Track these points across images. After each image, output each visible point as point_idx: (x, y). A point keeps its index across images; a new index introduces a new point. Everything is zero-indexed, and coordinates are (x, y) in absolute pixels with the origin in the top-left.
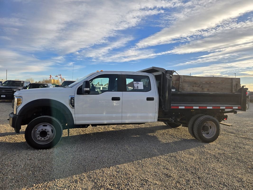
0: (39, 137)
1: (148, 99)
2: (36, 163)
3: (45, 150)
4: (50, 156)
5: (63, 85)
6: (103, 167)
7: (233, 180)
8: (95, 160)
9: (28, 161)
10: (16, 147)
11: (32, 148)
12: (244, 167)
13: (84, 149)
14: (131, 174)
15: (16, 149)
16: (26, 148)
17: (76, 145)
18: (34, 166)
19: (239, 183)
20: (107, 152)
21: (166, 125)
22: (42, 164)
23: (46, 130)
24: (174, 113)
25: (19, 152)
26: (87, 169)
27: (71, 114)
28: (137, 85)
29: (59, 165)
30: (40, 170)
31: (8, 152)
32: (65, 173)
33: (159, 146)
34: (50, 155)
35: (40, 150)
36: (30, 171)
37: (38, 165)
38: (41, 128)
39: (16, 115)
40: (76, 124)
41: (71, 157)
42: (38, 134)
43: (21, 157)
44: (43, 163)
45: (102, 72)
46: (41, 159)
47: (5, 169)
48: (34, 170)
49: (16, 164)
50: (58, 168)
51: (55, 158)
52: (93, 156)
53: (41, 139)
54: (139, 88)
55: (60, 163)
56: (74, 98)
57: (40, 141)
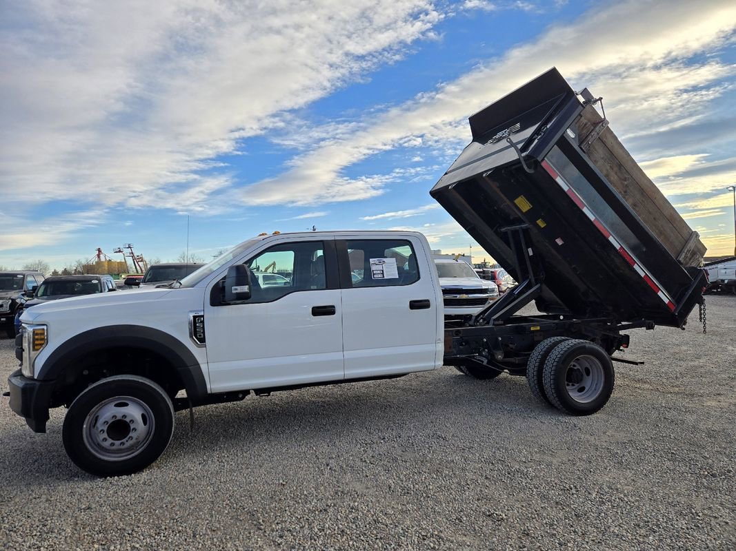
0: (105, 440)
1: (415, 305)
2: (108, 517)
3: (126, 476)
4: (146, 494)
5: (148, 277)
6: (307, 511)
7: (668, 513)
8: (280, 492)
9: (83, 513)
10: (37, 475)
11: (87, 474)
12: (689, 475)
13: (242, 464)
14: (391, 524)
15: (37, 483)
16: (68, 474)
17: (216, 454)
18: (103, 526)
19: (684, 519)
20: (311, 465)
21: (462, 374)
22: (127, 519)
23: (125, 416)
24: (485, 340)
25: (48, 490)
26: (263, 521)
27: (198, 364)
28: (380, 267)
29: (177, 517)
30: (124, 536)
31: (15, 492)
32: (198, 539)
33: (453, 435)
34: (146, 491)
35: (111, 477)
36: (93, 543)
37: (114, 522)
38: (110, 412)
39: (32, 379)
40: (213, 392)
41: (208, 491)
42: (103, 431)
43: (58, 504)
44: (129, 515)
45: (277, 237)
46: (119, 503)
47: (17, 545)
48: (106, 538)
49: (48, 527)
50: (176, 527)
51: (162, 499)
52: (271, 483)
53: (112, 444)
54: (387, 275)
55: (178, 510)
56: (203, 316)
57: (108, 452)
